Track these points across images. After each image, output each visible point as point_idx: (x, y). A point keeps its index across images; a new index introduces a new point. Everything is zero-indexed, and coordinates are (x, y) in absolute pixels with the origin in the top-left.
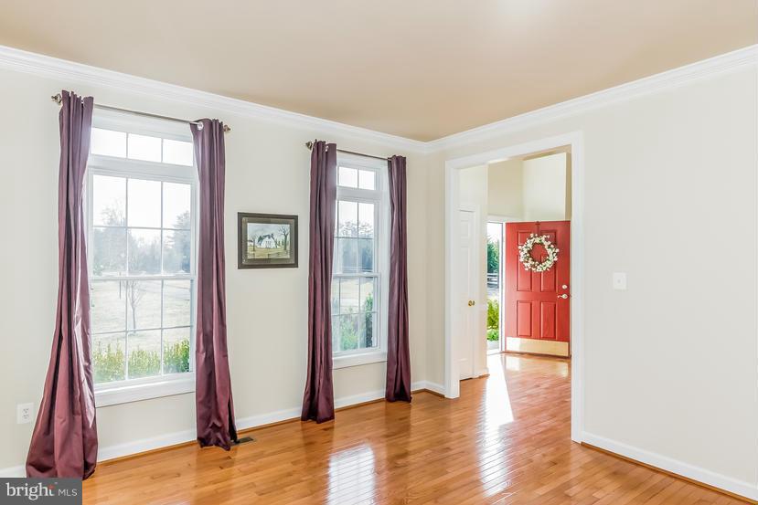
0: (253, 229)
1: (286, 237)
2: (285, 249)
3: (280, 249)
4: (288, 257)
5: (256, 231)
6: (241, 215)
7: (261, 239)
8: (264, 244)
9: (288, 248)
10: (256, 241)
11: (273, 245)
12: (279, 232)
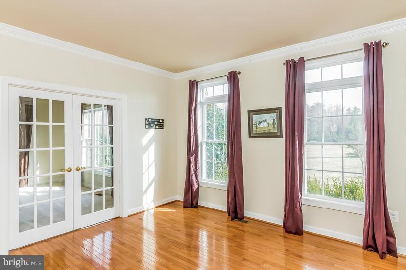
0: (255, 118)
1: (274, 120)
2: (274, 127)
3: (271, 127)
4: (276, 131)
5: (257, 119)
6: (249, 112)
7: (260, 123)
8: (261, 125)
9: (276, 126)
10: (257, 124)
11: (267, 125)
12: (270, 118)
